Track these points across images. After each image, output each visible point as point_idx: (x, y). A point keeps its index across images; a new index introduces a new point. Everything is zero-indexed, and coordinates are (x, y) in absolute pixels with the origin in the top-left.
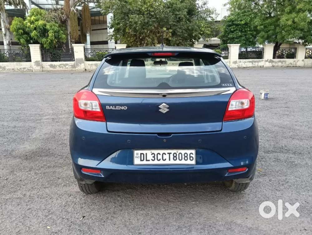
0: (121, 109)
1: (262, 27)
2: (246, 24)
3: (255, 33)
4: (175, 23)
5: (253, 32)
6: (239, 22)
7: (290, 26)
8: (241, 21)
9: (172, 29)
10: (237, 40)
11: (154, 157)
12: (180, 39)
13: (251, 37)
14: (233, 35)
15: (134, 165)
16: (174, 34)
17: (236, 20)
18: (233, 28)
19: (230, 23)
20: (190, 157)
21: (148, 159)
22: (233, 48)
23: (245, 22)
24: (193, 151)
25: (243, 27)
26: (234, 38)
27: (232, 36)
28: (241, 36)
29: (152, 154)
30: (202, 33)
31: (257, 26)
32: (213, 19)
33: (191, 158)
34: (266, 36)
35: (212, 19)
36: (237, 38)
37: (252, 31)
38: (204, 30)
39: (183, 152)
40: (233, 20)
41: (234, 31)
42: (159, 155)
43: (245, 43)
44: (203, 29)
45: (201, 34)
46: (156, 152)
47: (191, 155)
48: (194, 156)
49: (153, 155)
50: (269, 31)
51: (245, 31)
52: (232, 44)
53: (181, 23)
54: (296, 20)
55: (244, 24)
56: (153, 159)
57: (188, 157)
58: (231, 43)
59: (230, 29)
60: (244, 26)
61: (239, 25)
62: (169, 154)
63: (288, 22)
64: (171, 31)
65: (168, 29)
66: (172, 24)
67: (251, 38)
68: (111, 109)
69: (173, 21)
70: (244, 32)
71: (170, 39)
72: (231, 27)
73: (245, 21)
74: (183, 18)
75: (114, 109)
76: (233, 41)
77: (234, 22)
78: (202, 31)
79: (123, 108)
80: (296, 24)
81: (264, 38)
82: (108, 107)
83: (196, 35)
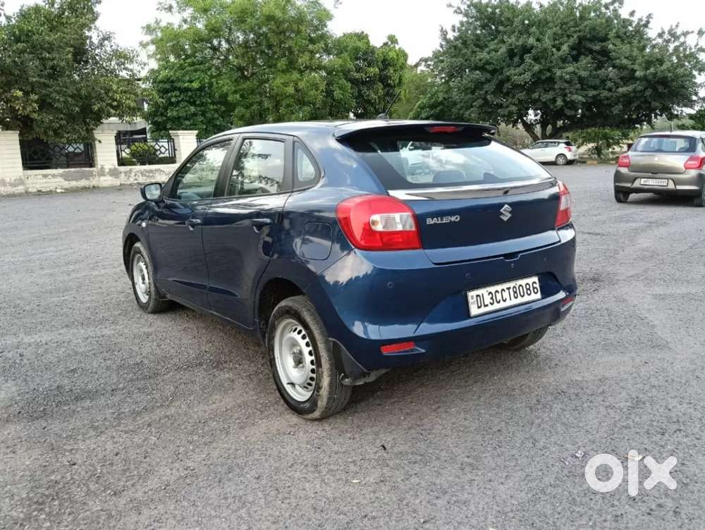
0: (451, 221)
1: (238, 96)
2: (201, 89)
3: (223, 108)
4: (42, 80)
5: (219, 106)
6: (186, 85)
7: (292, 96)
8: (191, 81)
9: (36, 94)
10: (187, 123)
11: (492, 298)
12: (62, 119)
13: (216, 115)
14: (177, 111)
15: (472, 318)
16: (44, 104)
17: (178, 80)
18: (176, 96)
19: (167, 86)
20: (534, 288)
21: (486, 304)
22: (183, 139)
23: (200, 85)
24: (535, 279)
25: (196, 94)
26: (179, 118)
27: (175, 113)
28: (195, 115)
29: (489, 294)
30: (115, 103)
31: (226, 95)
32: (134, 75)
33: (536, 290)
34: (248, 115)
35: (130, 73)
36: (186, 119)
37: (216, 105)
38: (120, 98)
39: (523, 282)
40: (172, 78)
41: (178, 102)
42: (497, 293)
43: (206, 129)
44: (117, 96)
45: (113, 107)
46: (492, 289)
47: (535, 285)
48: (537, 286)
49: (491, 295)
50: (251, 105)
51: (202, 104)
52: (179, 130)
53: (59, 79)
54: (301, 85)
55: (197, 90)
56: (492, 301)
57: (531, 289)
58: (174, 129)
59: (170, 99)
60: (198, 93)
61: (187, 90)
62: (509, 289)
63: (287, 88)
64: (34, 97)
65: (26, 93)
66: (36, 81)
67: (218, 119)
68: (435, 224)
69: (39, 75)
70: (200, 107)
71: (35, 116)
72: (170, 94)
73: (200, 82)
74: (63, 68)
75: (440, 222)
76: (179, 124)
77: (175, 85)
78: (116, 100)
79: (453, 219)
80: (300, 93)
81: (244, 121)
82: (430, 221)
83: (100, 110)
